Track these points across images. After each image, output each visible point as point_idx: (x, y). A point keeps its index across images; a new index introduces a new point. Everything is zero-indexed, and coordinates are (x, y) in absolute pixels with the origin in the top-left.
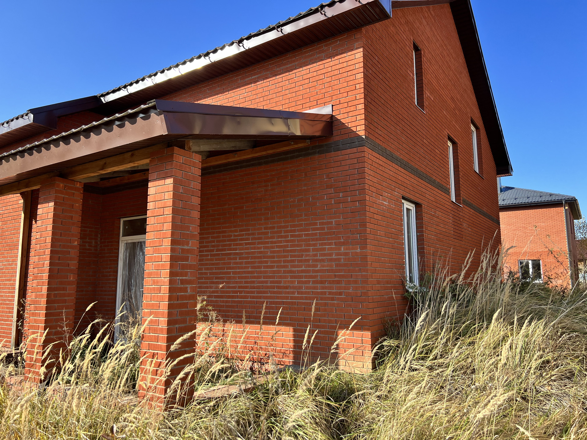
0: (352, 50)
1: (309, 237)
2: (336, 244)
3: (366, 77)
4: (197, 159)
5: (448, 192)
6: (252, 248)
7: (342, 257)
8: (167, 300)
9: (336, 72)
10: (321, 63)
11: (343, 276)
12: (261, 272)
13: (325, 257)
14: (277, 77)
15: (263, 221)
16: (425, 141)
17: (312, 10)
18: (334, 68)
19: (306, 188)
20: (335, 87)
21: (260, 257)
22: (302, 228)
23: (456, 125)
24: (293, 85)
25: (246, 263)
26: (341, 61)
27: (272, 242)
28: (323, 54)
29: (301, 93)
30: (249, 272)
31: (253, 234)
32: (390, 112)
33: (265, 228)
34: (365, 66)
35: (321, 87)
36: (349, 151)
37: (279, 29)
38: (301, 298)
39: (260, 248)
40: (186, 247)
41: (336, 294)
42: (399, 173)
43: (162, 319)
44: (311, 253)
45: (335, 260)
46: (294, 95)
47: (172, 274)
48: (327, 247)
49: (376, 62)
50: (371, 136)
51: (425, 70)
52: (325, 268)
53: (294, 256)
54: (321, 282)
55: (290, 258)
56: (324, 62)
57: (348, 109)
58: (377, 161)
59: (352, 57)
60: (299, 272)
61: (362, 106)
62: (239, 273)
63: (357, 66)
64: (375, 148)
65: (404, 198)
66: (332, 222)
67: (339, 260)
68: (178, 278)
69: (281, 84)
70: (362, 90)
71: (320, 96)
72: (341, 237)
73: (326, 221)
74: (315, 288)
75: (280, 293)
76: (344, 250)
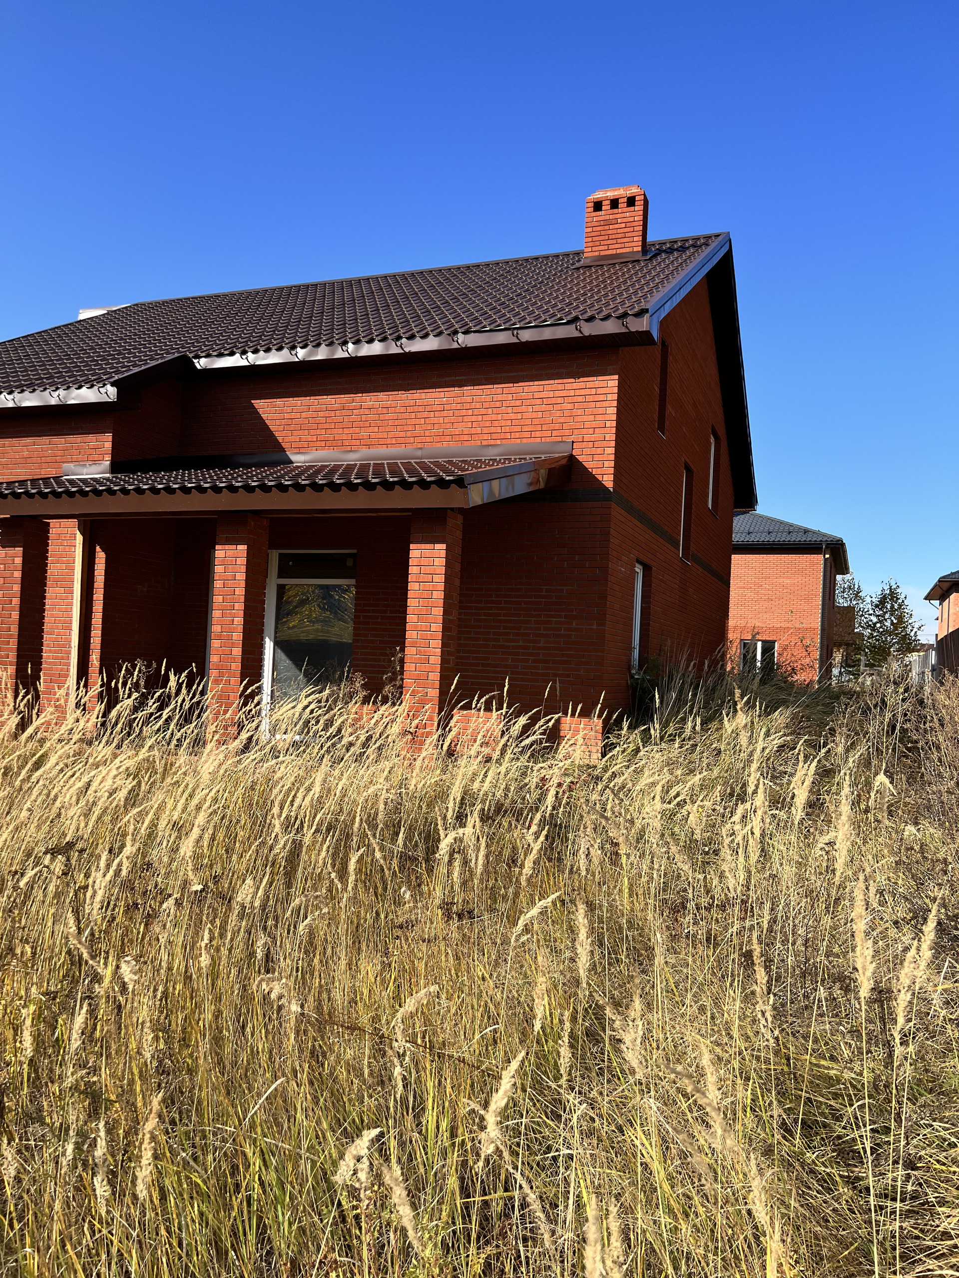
0: (604, 374)
2: (566, 617)
3: (619, 413)
5: (676, 545)
7: (573, 633)
9: (580, 399)
10: (560, 381)
11: (573, 656)
13: (550, 632)
14: (495, 386)
18: (578, 392)
19: (529, 543)
22: (521, 593)
23: (695, 444)
24: (518, 403)
26: (589, 385)
28: (564, 371)
29: (529, 415)
32: (635, 450)
35: (558, 414)
36: (589, 504)
40: (451, 617)
42: (637, 529)
44: (532, 626)
45: (564, 636)
47: (443, 645)
48: (554, 619)
50: (618, 488)
51: (669, 373)
53: (509, 628)
55: (504, 629)
57: (594, 451)
58: (621, 518)
59: (603, 384)
60: (514, 647)
61: (612, 451)
64: (619, 501)
65: (637, 560)
66: (563, 590)
67: (570, 636)
70: (614, 430)
72: (573, 608)
73: (555, 588)
74: (535, 668)
75: (487, 672)
76: (576, 625)
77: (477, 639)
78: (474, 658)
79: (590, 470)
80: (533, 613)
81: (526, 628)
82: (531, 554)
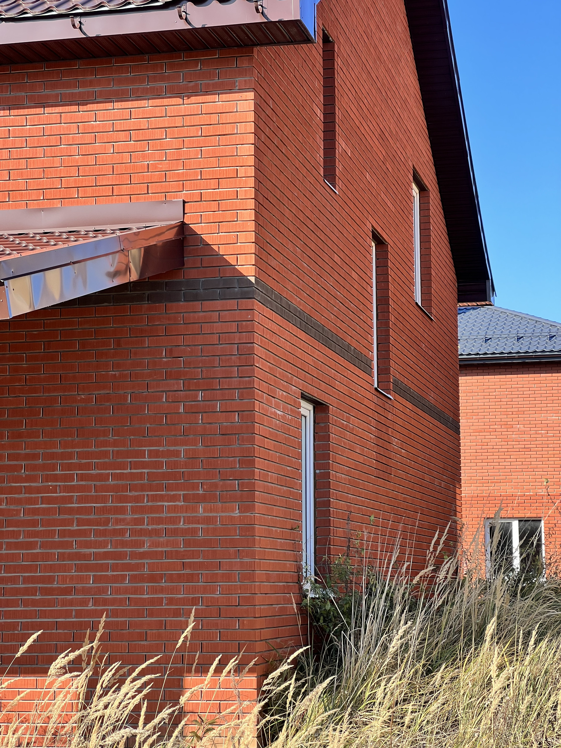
1: (124, 482)
2: (186, 498)
5: (368, 369)
7: (200, 526)
9: (193, 131)
10: (157, 102)
11: (201, 566)
13: (160, 526)
14: (47, 110)
15: (6, 440)
18: (188, 121)
19: (117, 373)
20: (191, 164)
22: (107, 460)
26: (205, 108)
27: (29, 490)
28: (163, 84)
29: (108, 159)
32: (286, 212)
33: (12, 457)
35: (156, 156)
36: (218, 304)
41: (183, 602)
44: (128, 517)
45: (185, 532)
46: (91, 160)
48: (166, 504)
50: (264, 278)
52: (160, 549)
53: (89, 522)
54: (152, 578)
55: (77, 526)
56: (166, 101)
57: (220, 216)
60: (97, 556)
64: (267, 298)
65: (304, 397)
66: (179, 452)
67: (194, 531)
69: (56, 129)
70: (251, 182)
71: (156, 176)
72: (198, 483)
73: (165, 449)
74: (136, 591)
75: (50, 603)
76: (204, 511)
77: (31, 545)
78: (26, 580)
79: (215, 247)
80: (128, 493)
81: (118, 521)
82: (121, 392)
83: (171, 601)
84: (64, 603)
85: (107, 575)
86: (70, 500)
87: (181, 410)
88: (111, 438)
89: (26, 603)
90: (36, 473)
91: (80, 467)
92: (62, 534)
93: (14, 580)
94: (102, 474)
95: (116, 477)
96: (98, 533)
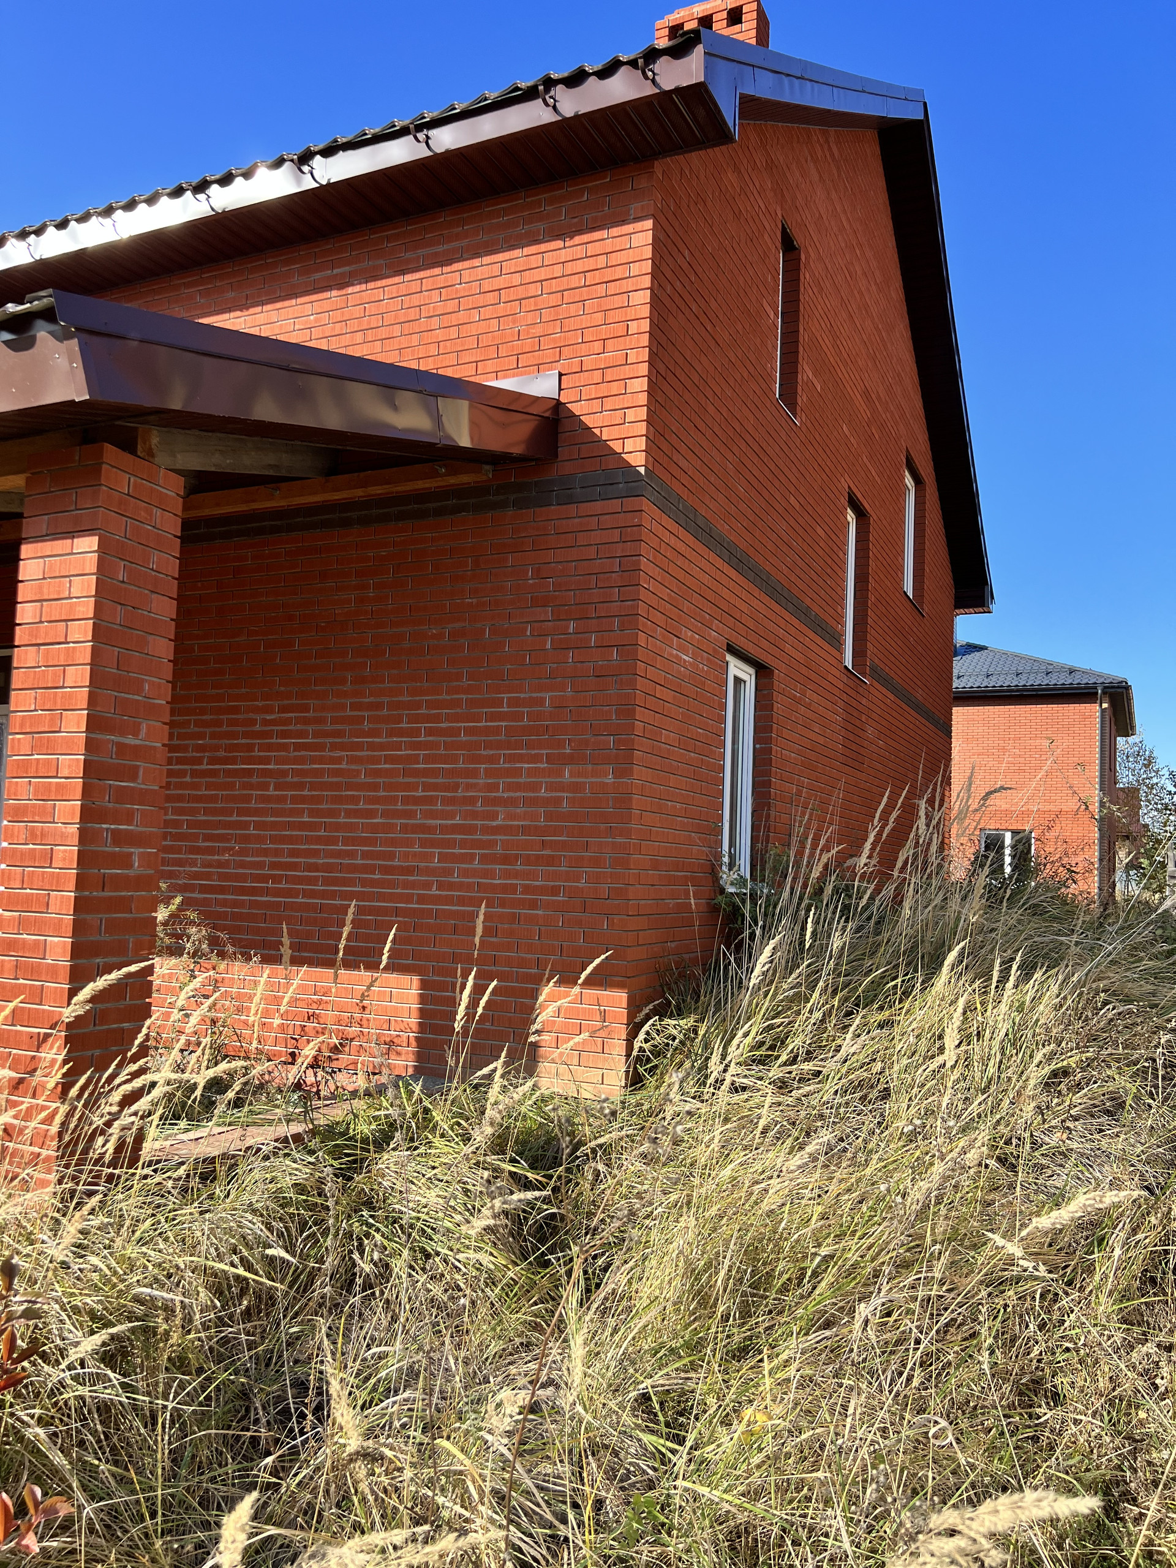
0: (623, 222)
2: (550, 759)
3: (656, 303)
4: (172, 489)
5: (837, 642)
6: (313, 760)
7: (565, 795)
8: (72, 885)
9: (575, 281)
10: (533, 249)
11: (564, 846)
12: (337, 827)
13: (518, 794)
14: (408, 277)
15: (348, 687)
16: (792, 500)
17: (517, 89)
18: (570, 268)
19: (474, 600)
20: (571, 324)
21: (337, 786)
22: (459, 710)
23: (870, 467)
24: (451, 305)
25: (295, 799)
26: (592, 249)
27: (372, 747)
28: (541, 226)
30: (302, 826)
31: (320, 721)
32: (711, 409)
33: (354, 707)
34: (655, 274)
35: (530, 318)
36: (598, 506)
37: (421, 136)
38: (448, 900)
39: (338, 760)
40: (130, 740)
41: (542, 890)
42: (724, 580)
43: (56, 939)
44: (481, 781)
45: (547, 802)
46: (453, 333)
47: (87, 814)
48: (526, 766)
49: (685, 266)
50: (659, 471)
51: (806, 306)
52: (516, 823)
53: (435, 787)
54: (506, 860)
55: (423, 791)
56: (543, 247)
57: (603, 390)
58: (673, 541)
60: (444, 829)
61: (642, 384)
62: (274, 826)
63: (635, 269)
64: (669, 504)
65: (732, 650)
66: (543, 699)
67: (558, 801)
68: (104, 826)
69: (416, 300)
70: (645, 340)
71: (528, 345)
72: (565, 740)
73: (527, 695)
74: (487, 874)
75: (391, 884)
76: (571, 776)
77: (371, 814)
78: (365, 855)
79: (597, 431)
80: (483, 752)
81: (469, 787)
82: (479, 625)
83: (527, 889)
84: (406, 885)
85: (454, 854)
86: (415, 759)
87: (549, 646)
88: (465, 682)
89: (364, 883)
90: (379, 726)
91: (428, 719)
92: (406, 800)
93: (351, 854)
94: (453, 728)
95: (469, 731)
96: (447, 801)
